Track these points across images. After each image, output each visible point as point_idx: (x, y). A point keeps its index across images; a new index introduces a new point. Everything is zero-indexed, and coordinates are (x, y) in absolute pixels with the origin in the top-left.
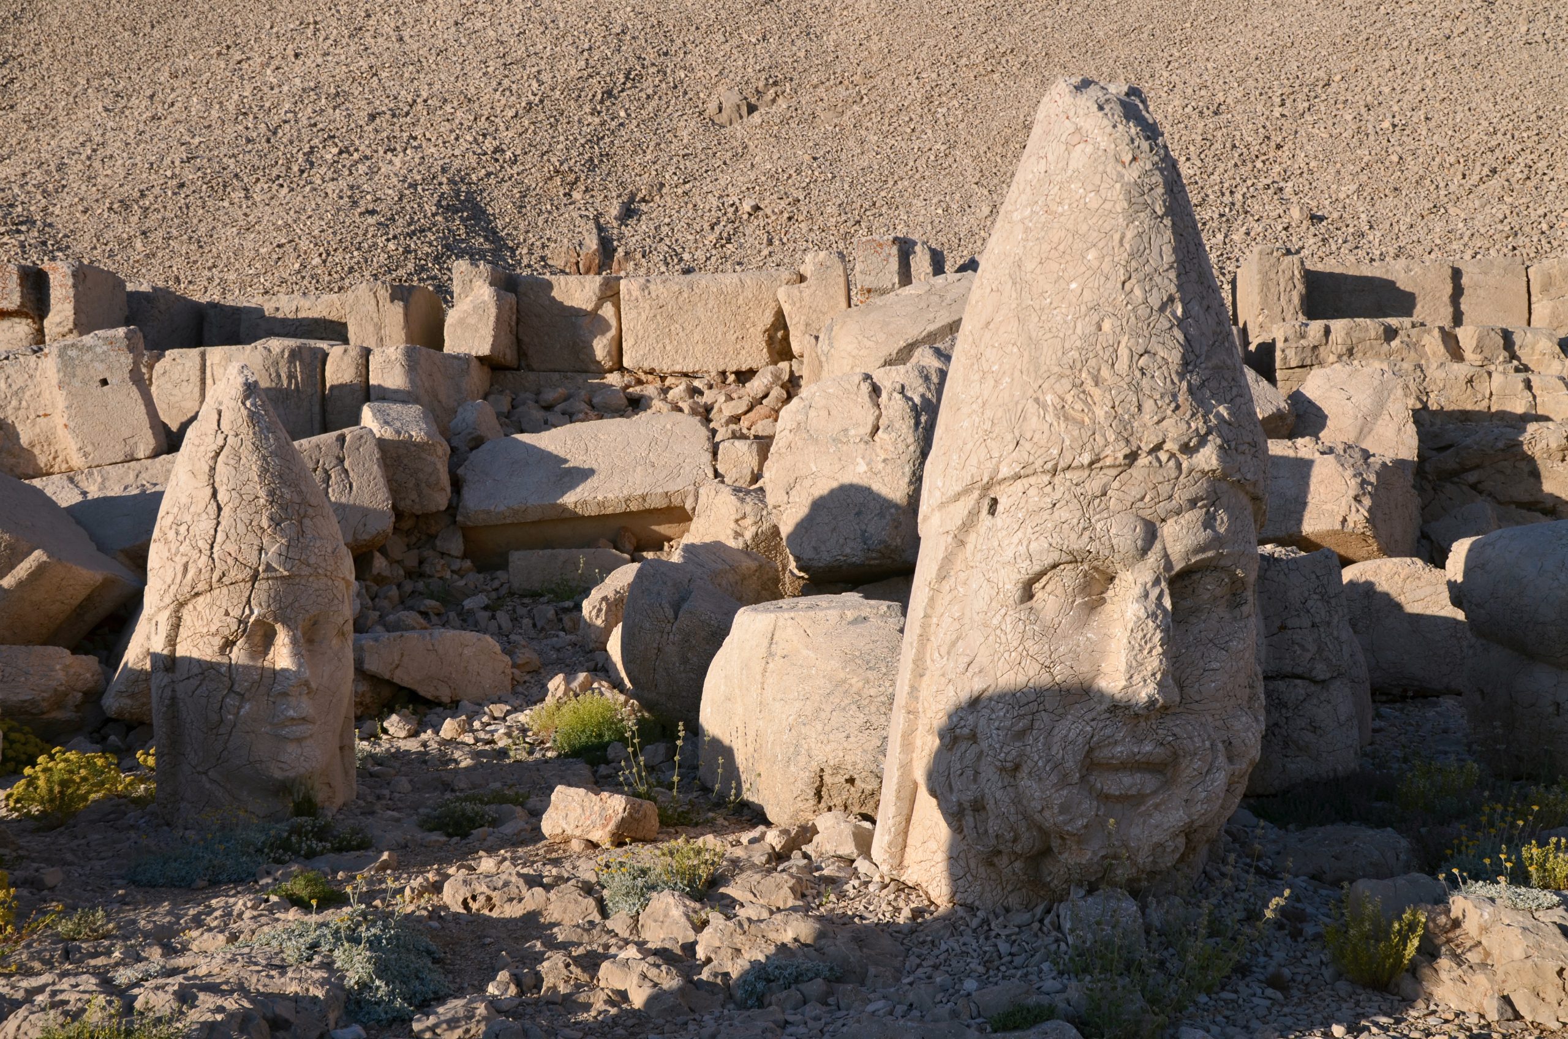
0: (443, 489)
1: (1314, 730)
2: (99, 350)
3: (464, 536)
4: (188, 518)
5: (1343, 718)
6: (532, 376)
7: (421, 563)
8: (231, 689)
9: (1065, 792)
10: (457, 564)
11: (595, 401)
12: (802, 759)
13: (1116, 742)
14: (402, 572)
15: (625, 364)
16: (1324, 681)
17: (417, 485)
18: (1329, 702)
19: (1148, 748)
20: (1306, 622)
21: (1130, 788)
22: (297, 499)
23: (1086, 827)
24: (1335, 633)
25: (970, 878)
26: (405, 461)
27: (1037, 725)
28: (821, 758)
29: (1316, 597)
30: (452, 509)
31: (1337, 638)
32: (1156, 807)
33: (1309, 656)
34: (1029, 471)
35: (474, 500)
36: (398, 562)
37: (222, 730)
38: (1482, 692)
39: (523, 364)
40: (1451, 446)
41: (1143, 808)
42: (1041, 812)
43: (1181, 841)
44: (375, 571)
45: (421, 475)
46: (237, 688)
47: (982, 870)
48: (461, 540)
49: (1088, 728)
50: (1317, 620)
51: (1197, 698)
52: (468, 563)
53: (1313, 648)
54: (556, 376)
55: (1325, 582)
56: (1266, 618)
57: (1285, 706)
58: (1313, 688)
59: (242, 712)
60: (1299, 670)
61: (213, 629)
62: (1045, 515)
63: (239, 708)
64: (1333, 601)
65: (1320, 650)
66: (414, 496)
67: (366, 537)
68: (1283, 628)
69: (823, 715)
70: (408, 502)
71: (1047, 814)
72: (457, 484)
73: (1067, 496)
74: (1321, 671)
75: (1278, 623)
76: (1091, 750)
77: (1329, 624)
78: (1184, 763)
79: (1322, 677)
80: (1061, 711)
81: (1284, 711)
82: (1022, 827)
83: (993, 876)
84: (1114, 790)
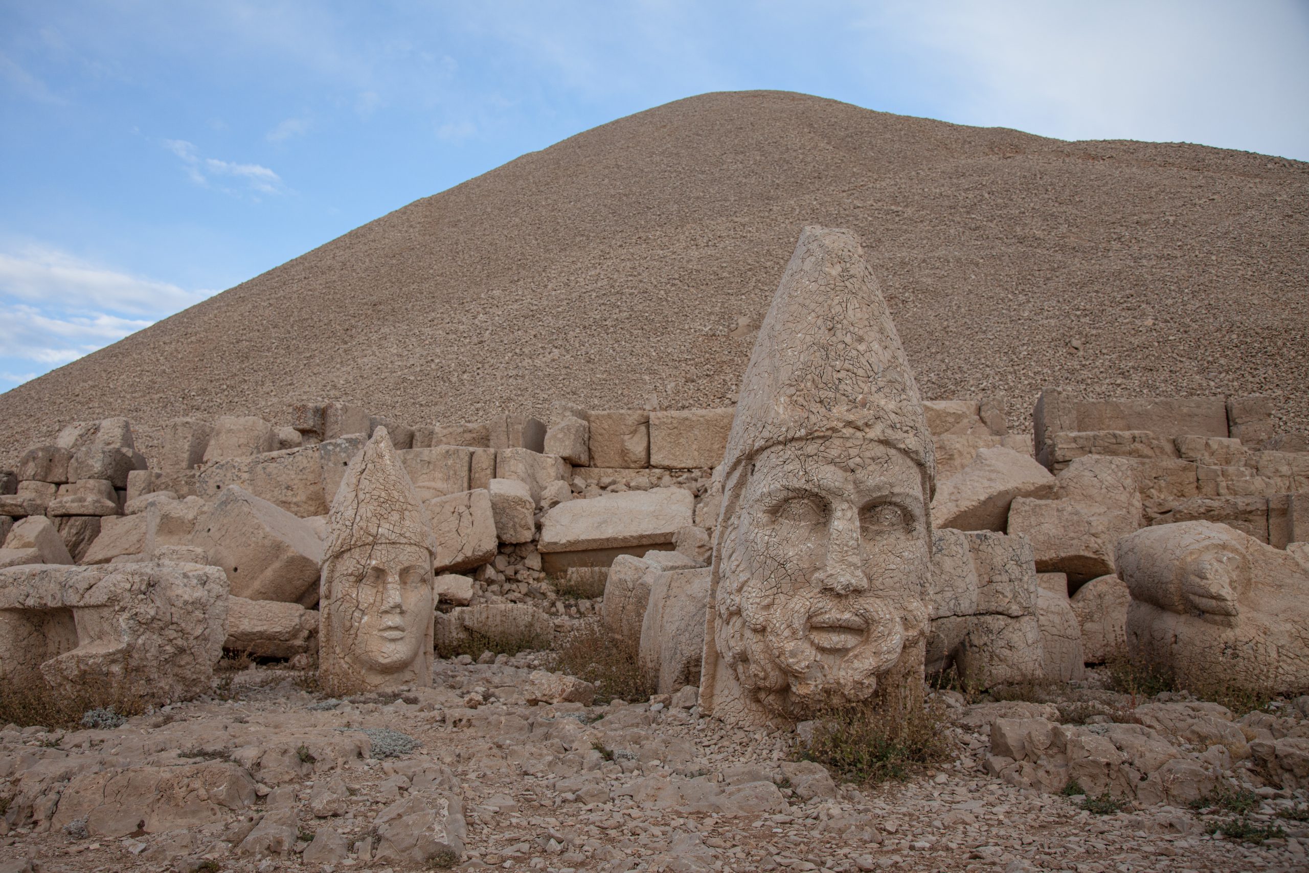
0: (529, 529)
1: (1011, 648)
2: (343, 446)
3: (542, 559)
4: (342, 509)
5: (1030, 642)
6: (596, 470)
7: (516, 573)
8: (357, 607)
9: (793, 644)
10: (536, 575)
11: (632, 484)
12: (678, 656)
13: (826, 612)
14: (503, 578)
15: (652, 463)
16: (1017, 617)
17: (514, 525)
18: (1020, 630)
19: (846, 615)
20: (1005, 578)
21: (837, 643)
22: (402, 499)
23: (808, 667)
24: (1026, 586)
25: (747, 711)
26: (507, 511)
27: (776, 601)
28: (688, 654)
29: (1012, 562)
30: (534, 541)
31: (1027, 590)
32: (856, 656)
33: (1007, 600)
34: (770, 443)
35: (549, 536)
36: (502, 572)
37: (352, 632)
38: (1135, 633)
39: (592, 464)
40: (1170, 511)
41: (846, 658)
42: (778, 657)
43: (873, 681)
44: (487, 576)
45: (516, 520)
46: (361, 607)
47: (753, 705)
48: (540, 560)
49: (808, 603)
50: (1013, 577)
51: (881, 587)
52: (543, 575)
53: (1010, 595)
54: (610, 471)
55: (1019, 553)
56: (980, 575)
57: (991, 632)
58: (1009, 620)
59: (363, 621)
60: (1000, 609)
61: (350, 571)
62: (779, 469)
63: (361, 619)
64: (1024, 566)
65: (1015, 597)
66: (512, 532)
67: (481, 554)
68: (991, 582)
69: (690, 628)
70: (509, 536)
71: (782, 658)
72: (539, 527)
73: (792, 457)
74: (1015, 609)
75: (987, 579)
76: (810, 617)
77: (1021, 580)
78: (873, 628)
79: (1016, 614)
80: (791, 593)
81: (990, 635)
82: (769, 667)
83: (761, 709)
84: (826, 645)
